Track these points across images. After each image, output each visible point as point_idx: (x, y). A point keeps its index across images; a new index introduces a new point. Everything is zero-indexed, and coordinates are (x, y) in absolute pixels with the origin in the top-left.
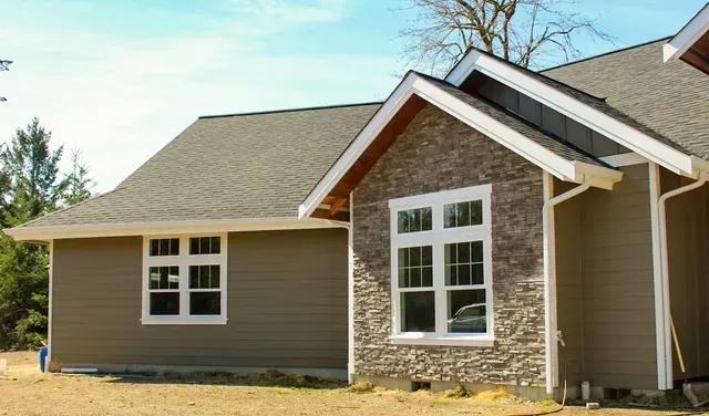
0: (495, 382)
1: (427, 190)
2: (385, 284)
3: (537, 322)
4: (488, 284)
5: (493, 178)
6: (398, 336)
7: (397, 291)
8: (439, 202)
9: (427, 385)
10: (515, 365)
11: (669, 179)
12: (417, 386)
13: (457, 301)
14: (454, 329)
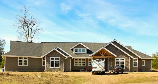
0: (59, 71)
1: (54, 57)
2: (49, 63)
3: (63, 67)
4: (59, 64)
5: (60, 57)
6: (50, 67)
7: (50, 64)
8: (55, 58)
9: (53, 71)
10: (61, 69)
11: (71, 58)
12: (52, 71)
13: (56, 65)
14: (56, 67)
